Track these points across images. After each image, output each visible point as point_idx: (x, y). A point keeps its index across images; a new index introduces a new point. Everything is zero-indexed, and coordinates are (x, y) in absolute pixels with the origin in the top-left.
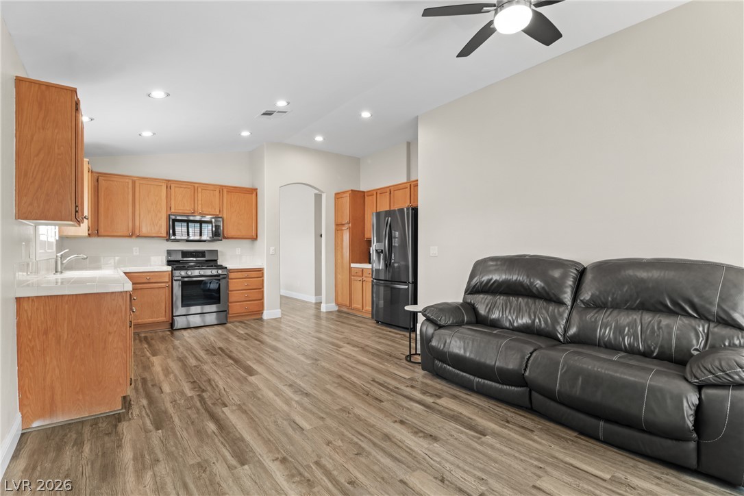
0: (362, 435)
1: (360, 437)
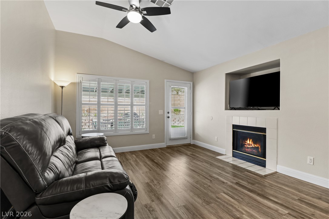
0: (196, 188)
1: (197, 187)
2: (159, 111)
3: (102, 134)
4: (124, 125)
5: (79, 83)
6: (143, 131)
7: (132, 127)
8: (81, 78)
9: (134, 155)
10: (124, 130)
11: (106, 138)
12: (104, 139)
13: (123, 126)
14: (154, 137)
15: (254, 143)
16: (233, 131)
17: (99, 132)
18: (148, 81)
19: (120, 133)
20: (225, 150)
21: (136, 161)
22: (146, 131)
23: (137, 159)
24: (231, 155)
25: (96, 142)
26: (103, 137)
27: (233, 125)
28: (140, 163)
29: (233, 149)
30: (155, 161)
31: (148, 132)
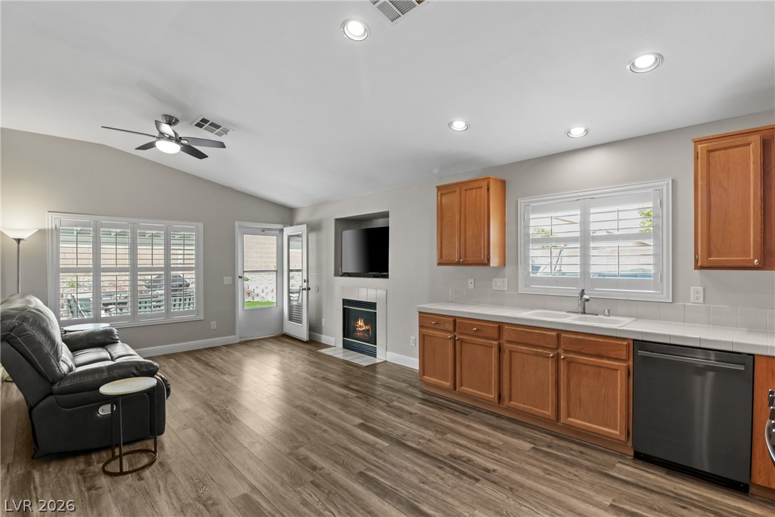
2: (225, 278)
3: (108, 325)
4: (151, 307)
5: (52, 230)
6: (192, 317)
7: (168, 310)
8: (58, 221)
9: (172, 360)
10: (151, 317)
11: (115, 331)
12: (113, 332)
13: (148, 309)
14: (215, 325)
15: (365, 324)
16: (344, 309)
17: (97, 322)
18: (201, 225)
19: (143, 322)
20: (333, 339)
21: (176, 366)
22: (198, 315)
23: (178, 365)
24: (341, 346)
25: (98, 338)
26: (111, 330)
27: (343, 300)
28: (184, 369)
29: (344, 336)
30: (211, 364)
31: (201, 317)
